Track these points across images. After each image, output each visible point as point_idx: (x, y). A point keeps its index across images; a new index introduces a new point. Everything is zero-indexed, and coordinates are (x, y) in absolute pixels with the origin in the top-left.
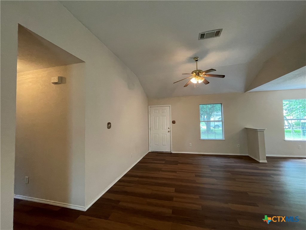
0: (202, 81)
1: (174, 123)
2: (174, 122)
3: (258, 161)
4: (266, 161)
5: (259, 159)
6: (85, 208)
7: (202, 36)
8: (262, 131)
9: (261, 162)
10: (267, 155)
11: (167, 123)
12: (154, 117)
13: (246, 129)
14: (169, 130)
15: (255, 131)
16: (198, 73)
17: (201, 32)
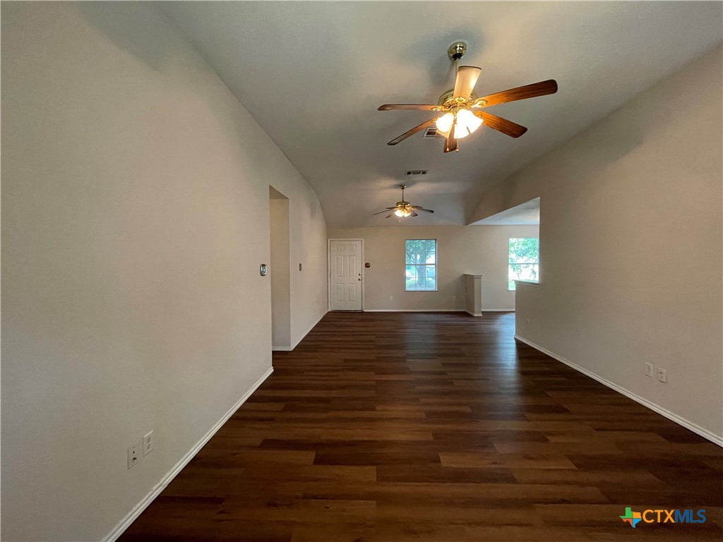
0: (409, 214)
1: (369, 267)
2: (367, 266)
3: (472, 314)
4: (481, 315)
5: (474, 312)
6: (292, 348)
7: (409, 173)
8: (479, 277)
9: (475, 315)
10: (483, 310)
11: (358, 267)
12: (337, 259)
13: (465, 275)
14: (360, 277)
15: (472, 277)
16: (403, 204)
17: (410, 170)
